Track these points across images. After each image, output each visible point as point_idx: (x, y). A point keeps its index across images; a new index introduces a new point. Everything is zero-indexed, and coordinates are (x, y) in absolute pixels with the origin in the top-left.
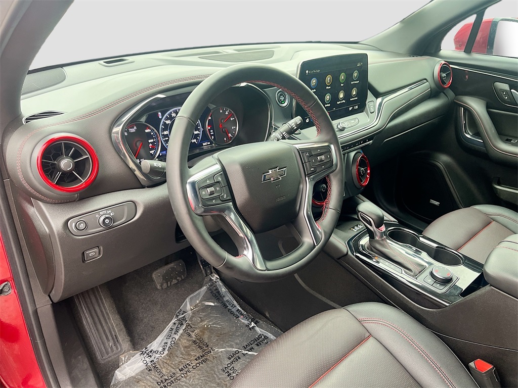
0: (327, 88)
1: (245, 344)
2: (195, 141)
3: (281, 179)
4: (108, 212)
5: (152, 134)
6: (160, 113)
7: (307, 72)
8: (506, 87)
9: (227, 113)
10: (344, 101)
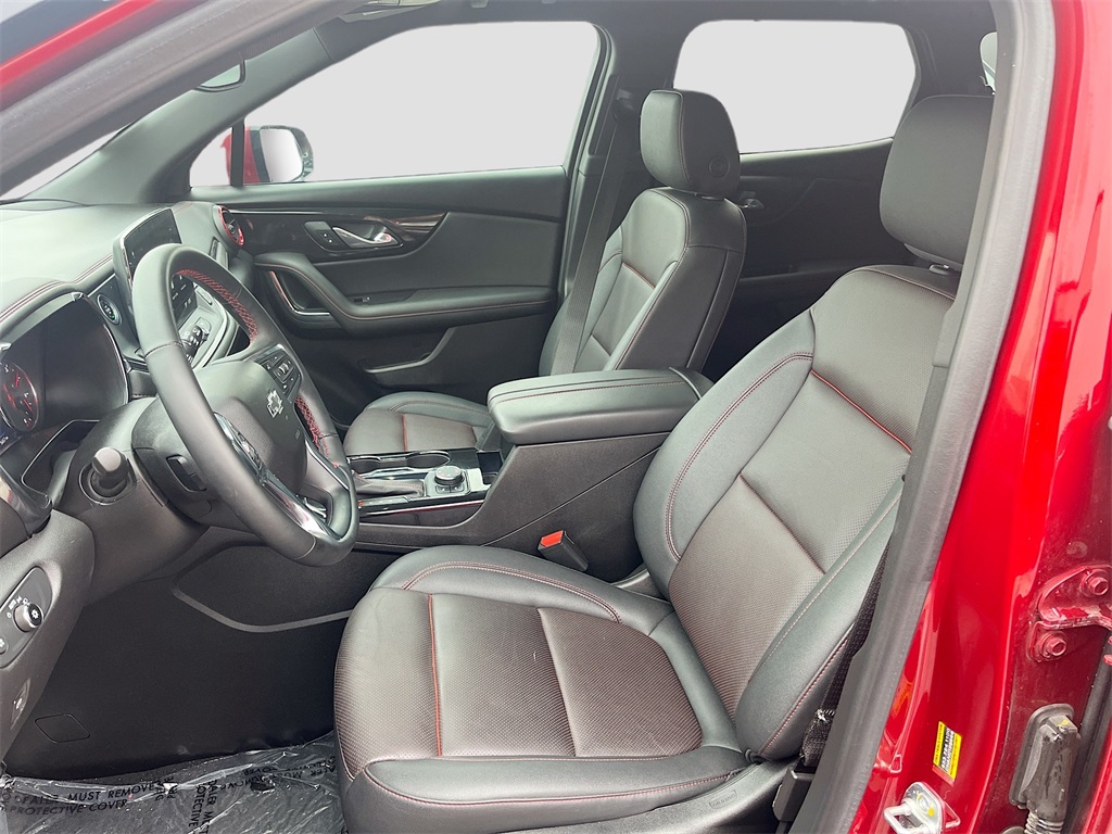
1: (189, 819)
8: (322, 226)
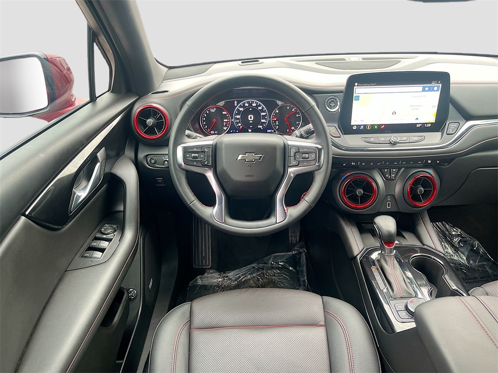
2: (261, 127)
3: (255, 162)
5: (227, 116)
6: (236, 102)
9: (293, 110)
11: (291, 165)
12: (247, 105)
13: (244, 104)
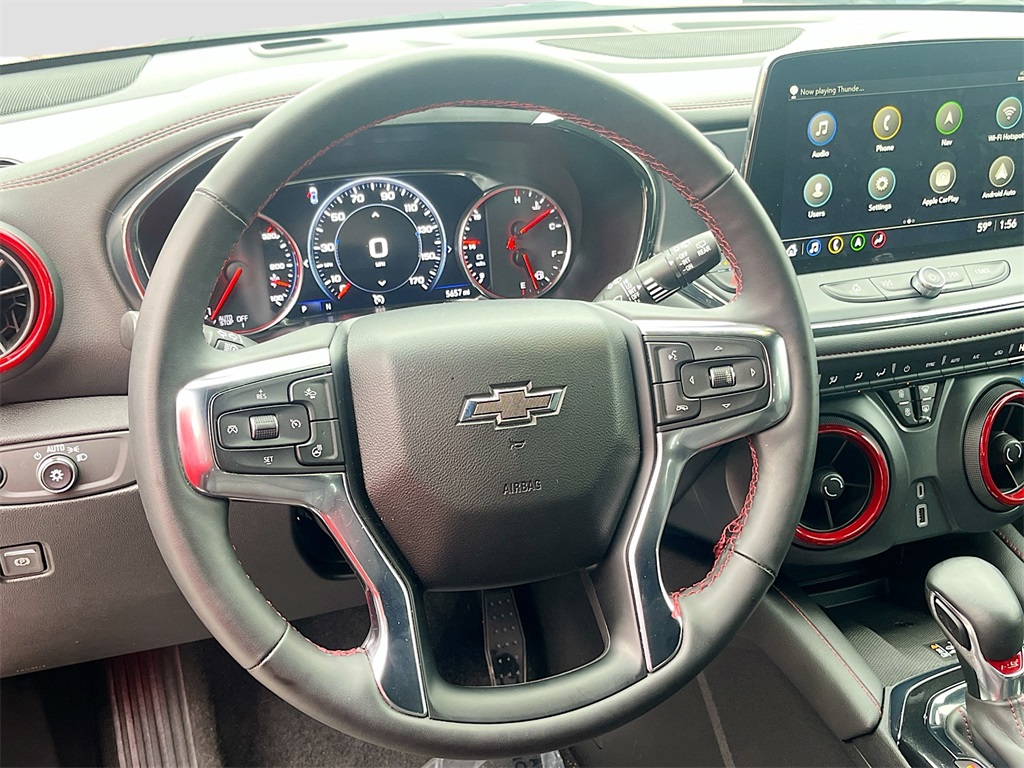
0: (879, 148)
2: (420, 280)
3: (534, 423)
4: (71, 450)
5: (283, 246)
6: (313, 190)
7: (794, 90)
9: (537, 207)
10: (955, 199)
11: (670, 417)
12: (358, 197)
13: (346, 197)
